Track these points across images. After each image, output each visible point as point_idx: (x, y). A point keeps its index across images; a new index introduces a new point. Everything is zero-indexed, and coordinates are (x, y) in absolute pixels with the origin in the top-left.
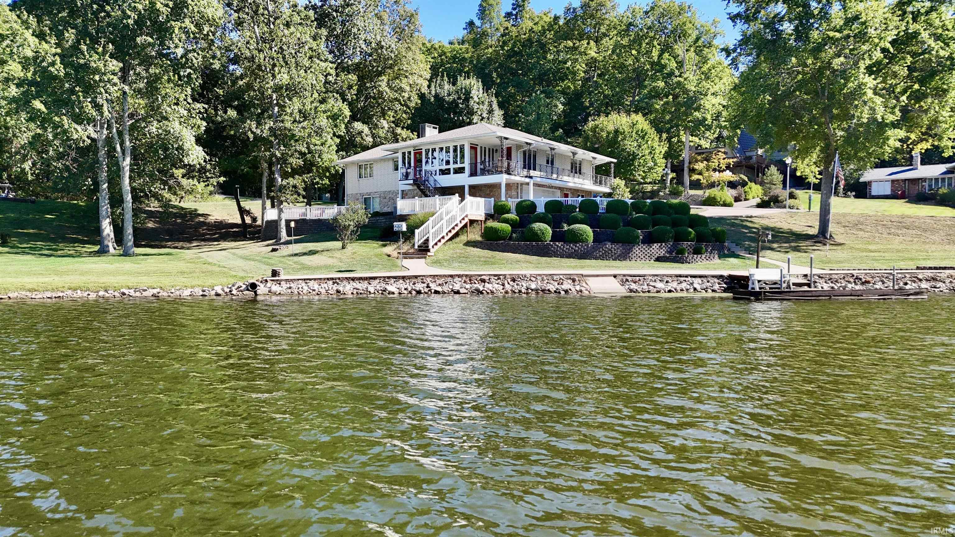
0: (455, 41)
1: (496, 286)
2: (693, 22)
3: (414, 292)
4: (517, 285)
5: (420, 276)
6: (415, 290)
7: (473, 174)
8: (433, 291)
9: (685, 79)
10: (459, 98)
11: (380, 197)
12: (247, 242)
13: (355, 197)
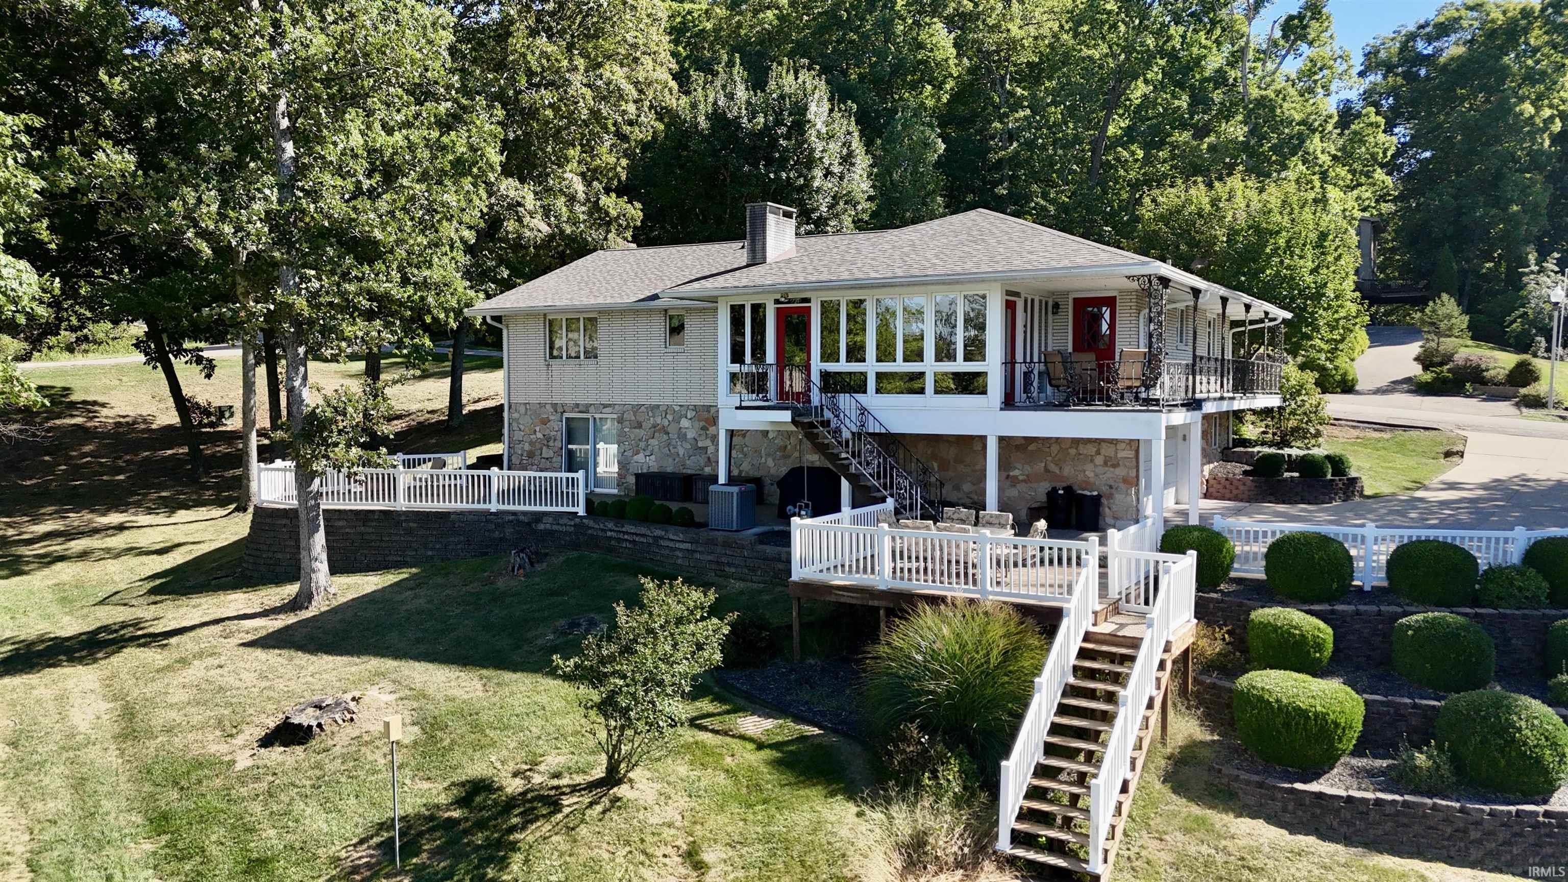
7: (1026, 399)
11: (620, 421)
12: (202, 513)
13: (537, 412)
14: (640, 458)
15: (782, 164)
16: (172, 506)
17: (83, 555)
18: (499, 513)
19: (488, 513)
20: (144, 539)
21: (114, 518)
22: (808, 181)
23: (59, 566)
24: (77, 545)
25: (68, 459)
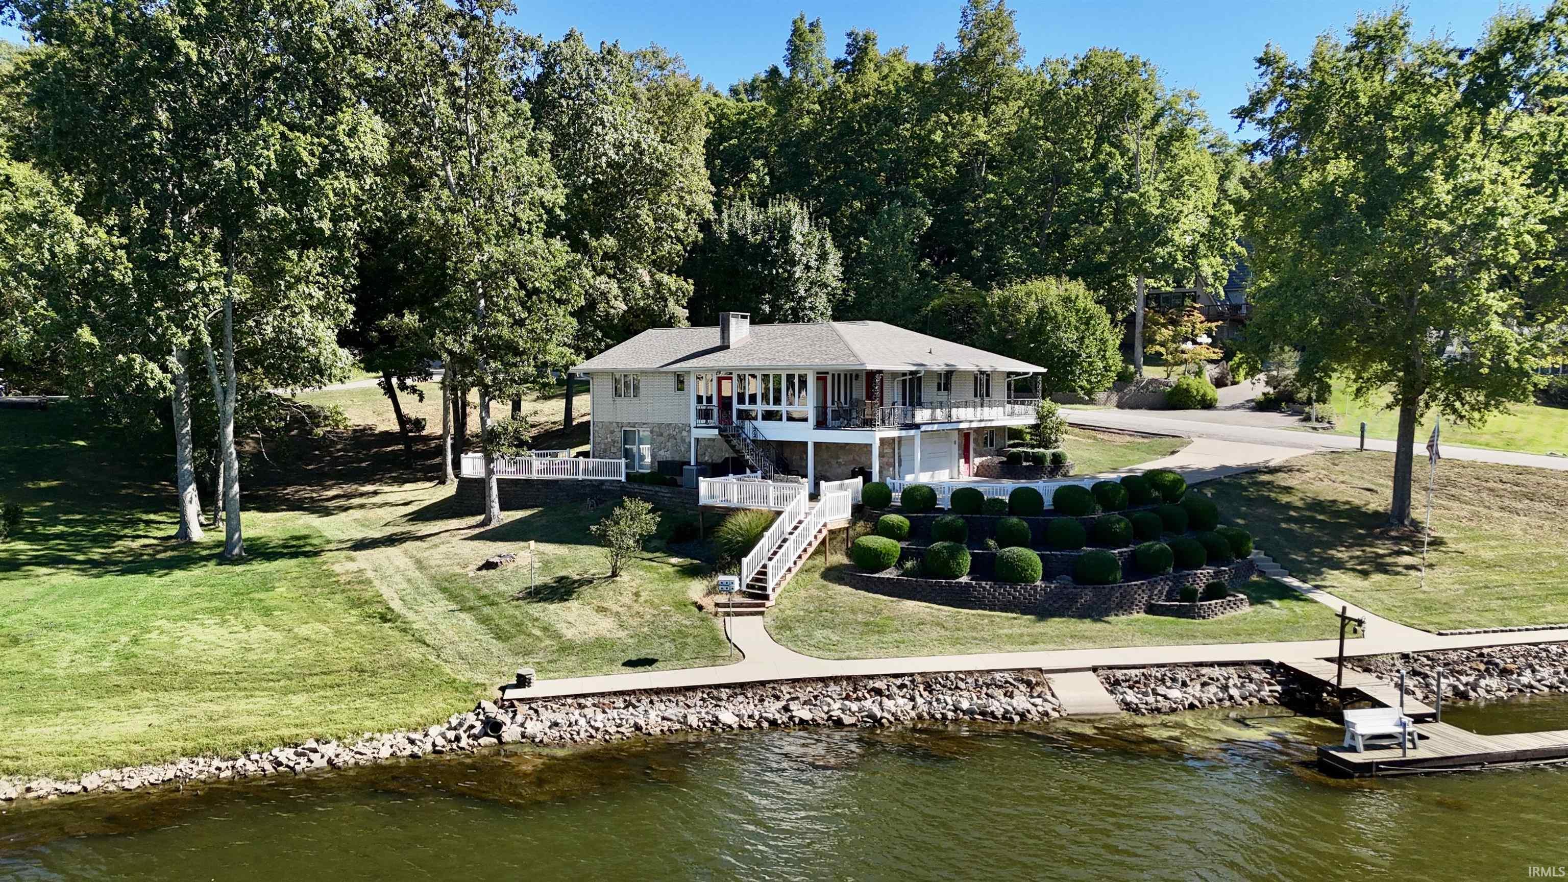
0: (741, 88)
1: (901, 701)
2: (1150, 87)
3: (765, 725)
4: (938, 700)
5: (769, 682)
6: (767, 719)
7: (821, 424)
8: (797, 720)
9: (1142, 195)
10: (771, 238)
11: (652, 432)
12: (420, 485)
13: (608, 427)
14: (662, 453)
15: (774, 264)
16: (402, 481)
17: (362, 506)
18: (583, 480)
19: (577, 480)
20: (391, 498)
21: (369, 488)
22: (791, 274)
23: (351, 511)
24: (356, 501)
25: (330, 454)
